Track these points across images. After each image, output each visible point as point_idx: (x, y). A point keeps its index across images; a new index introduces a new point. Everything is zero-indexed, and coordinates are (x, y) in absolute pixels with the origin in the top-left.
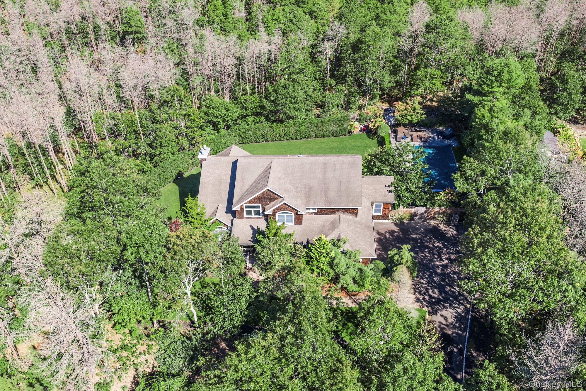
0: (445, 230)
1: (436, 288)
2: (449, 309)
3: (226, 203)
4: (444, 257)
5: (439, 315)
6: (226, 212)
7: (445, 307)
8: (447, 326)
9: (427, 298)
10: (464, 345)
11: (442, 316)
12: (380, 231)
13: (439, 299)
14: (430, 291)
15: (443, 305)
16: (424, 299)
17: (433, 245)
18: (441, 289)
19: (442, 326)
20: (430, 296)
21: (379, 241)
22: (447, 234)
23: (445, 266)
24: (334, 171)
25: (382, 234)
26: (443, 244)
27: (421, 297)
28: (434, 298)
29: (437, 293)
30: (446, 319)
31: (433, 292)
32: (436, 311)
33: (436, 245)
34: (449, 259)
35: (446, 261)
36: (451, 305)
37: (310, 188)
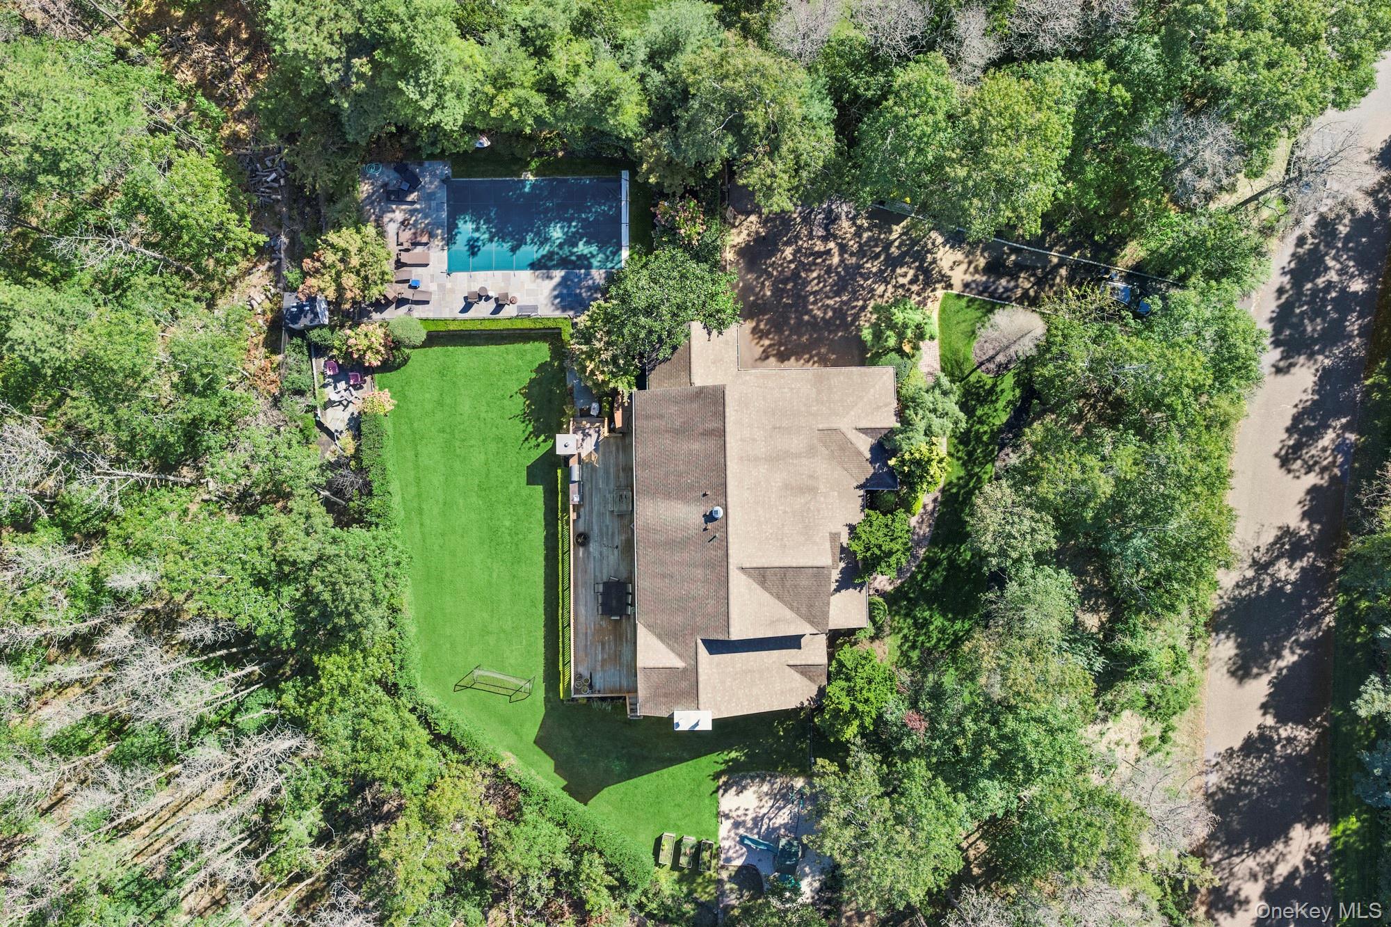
0: (749, 235)
1: (893, 271)
2: (939, 255)
3: (784, 651)
4: (819, 247)
5: (949, 273)
6: (800, 648)
7: (934, 261)
8: (970, 263)
9: (915, 288)
10: (1005, 245)
11: (952, 269)
12: (757, 356)
13: (918, 269)
14: (902, 281)
15: (931, 264)
16: (918, 294)
17: (791, 262)
18: (894, 263)
19: (971, 269)
20: (912, 282)
21: (782, 357)
22: (757, 233)
23: (843, 248)
24: (754, 440)
25: (764, 351)
26: (788, 243)
27: (916, 298)
28: (916, 276)
29: (904, 269)
30: (956, 263)
31: (905, 275)
32: (943, 276)
33: (790, 257)
34: (825, 239)
35: (831, 245)
36: (929, 251)
37: (786, 486)
